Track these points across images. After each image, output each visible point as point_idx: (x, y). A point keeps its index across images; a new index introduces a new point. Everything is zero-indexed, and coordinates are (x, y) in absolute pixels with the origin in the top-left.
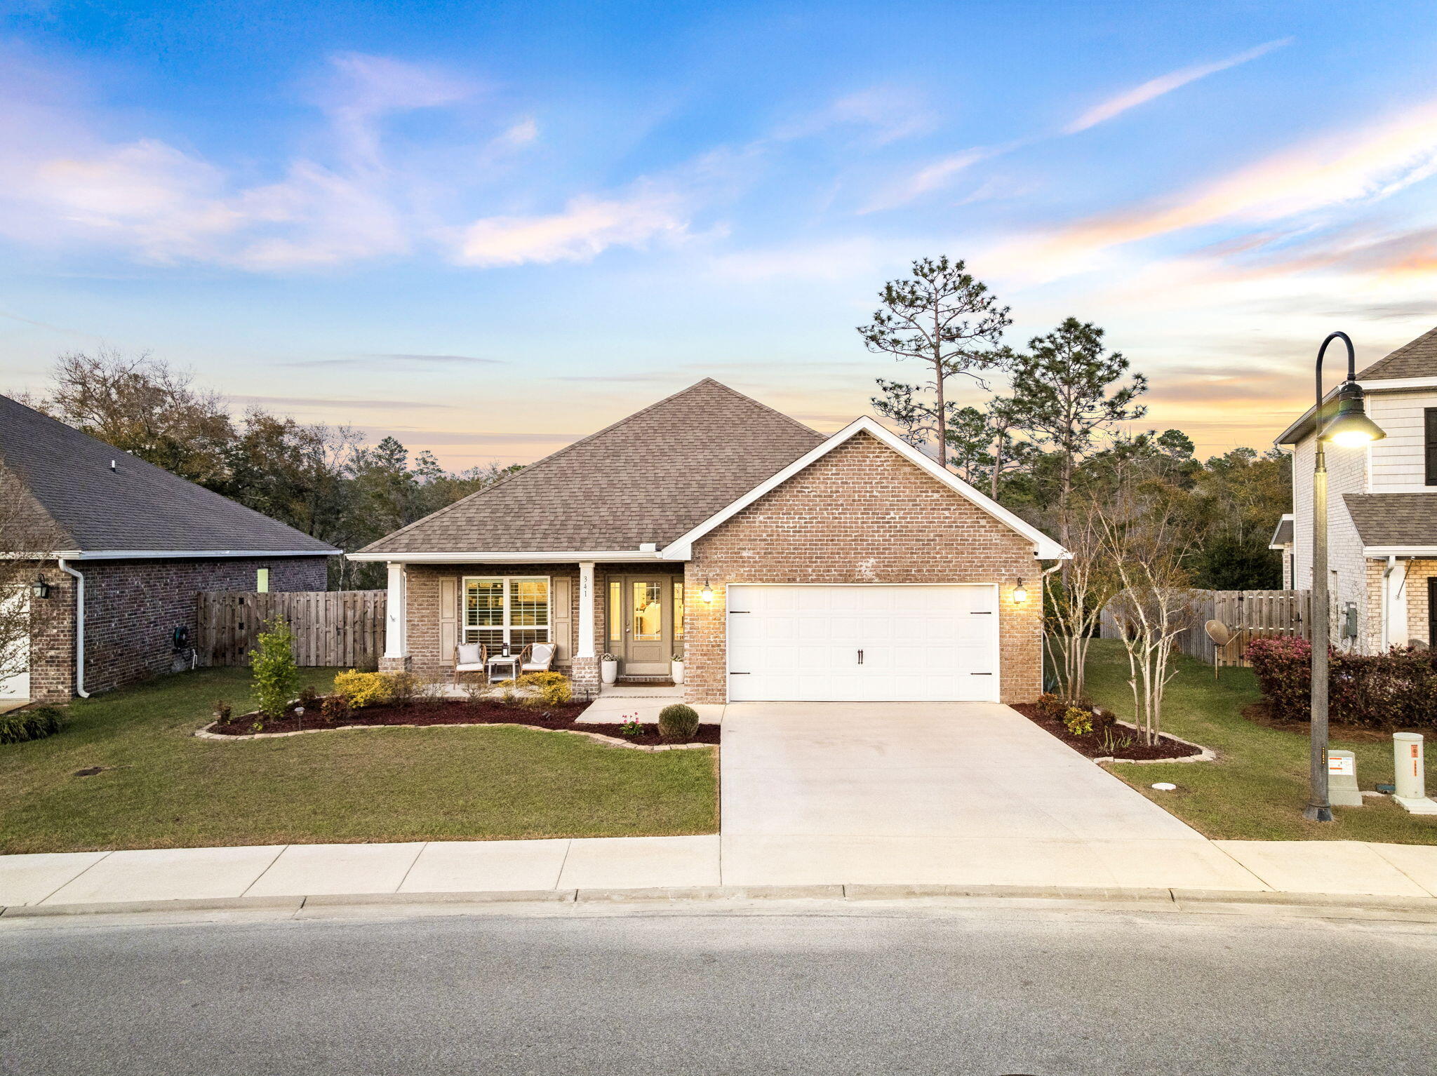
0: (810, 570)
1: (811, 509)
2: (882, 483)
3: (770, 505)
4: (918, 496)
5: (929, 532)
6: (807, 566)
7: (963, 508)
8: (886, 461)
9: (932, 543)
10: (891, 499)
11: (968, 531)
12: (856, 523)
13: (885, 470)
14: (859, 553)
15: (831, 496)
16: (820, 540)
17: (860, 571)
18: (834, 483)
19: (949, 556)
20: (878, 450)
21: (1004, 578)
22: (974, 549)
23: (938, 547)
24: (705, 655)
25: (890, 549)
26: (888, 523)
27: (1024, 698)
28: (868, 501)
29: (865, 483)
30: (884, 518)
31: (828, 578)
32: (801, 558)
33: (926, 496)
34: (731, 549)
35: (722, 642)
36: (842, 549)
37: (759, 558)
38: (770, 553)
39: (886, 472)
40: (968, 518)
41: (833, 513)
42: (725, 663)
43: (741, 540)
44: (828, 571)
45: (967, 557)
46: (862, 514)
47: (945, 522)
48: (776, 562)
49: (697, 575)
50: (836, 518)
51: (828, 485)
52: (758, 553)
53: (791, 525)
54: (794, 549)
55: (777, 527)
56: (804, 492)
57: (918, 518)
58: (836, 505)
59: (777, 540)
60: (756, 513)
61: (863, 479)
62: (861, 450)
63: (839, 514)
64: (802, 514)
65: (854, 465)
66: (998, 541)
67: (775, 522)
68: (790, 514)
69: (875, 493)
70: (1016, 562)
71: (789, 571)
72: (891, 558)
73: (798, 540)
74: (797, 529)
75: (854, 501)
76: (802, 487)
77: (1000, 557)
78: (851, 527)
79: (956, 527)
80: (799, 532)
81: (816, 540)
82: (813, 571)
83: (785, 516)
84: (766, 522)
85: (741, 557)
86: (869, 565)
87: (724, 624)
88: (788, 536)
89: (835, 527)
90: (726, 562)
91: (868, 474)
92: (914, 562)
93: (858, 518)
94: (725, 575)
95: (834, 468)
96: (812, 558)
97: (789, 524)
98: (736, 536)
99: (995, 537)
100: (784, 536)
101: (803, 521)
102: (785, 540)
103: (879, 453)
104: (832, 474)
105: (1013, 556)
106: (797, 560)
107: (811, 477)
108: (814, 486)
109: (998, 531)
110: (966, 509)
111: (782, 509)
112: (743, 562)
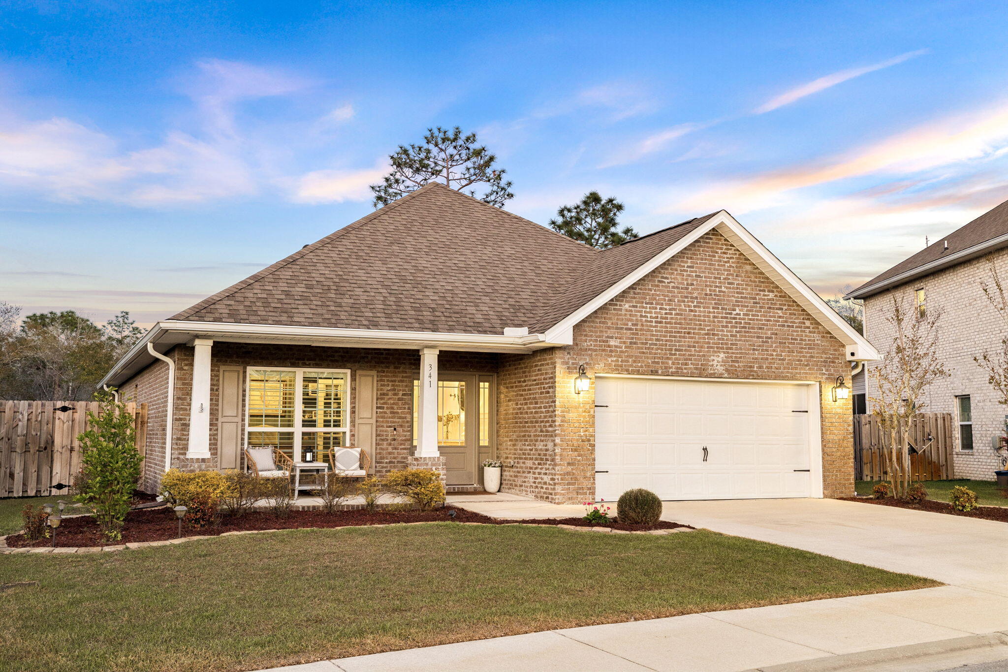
0: (670, 362)
1: (670, 300)
2: (729, 279)
3: (635, 293)
4: (757, 294)
5: (767, 330)
6: (668, 358)
7: (792, 308)
8: (731, 258)
9: (769, 340)
10: (736, 295)
11: (797, 331)
12: (708, 317)
13: (731, 266)
14: (712, 347)
15: (687, 289)
16: (679, 332)
17: (712, 365)
18: (689, 276)
19: (783, 354)
20: (724, 247)
21: (824, 377)
22: (802, 348)
23: (774, 345)
24: (576, 450)
25: (736, 345)
26: (735, 318)
27: (842, 492)
28: (717, 296)
29: (715, 278)
30: (731, 314)
31: (685, 371)
32: (662, 350)
33: (764, 295)
34: (600, 337)
35: (592, 436)
36: (697, 342)
37: (626, 347)
38: (635, 343)
39: (731, 269)
40: (796, 319)
41: (689, 306)
42: (594, 460)
43: (609, 328)
44: (686, 364)
45: (797, 356)
46: (713, 308)
47: (778, 321)
48: (640, 353)
49: (567, 363)
50: (692, 311)
51: (685, 277)
52: (624, 343)
53: (654, 315)
54: (657, 340)
55: (641, 316)
56: (664, 282)
57: (758, 316)
58: (692, 298)
59: (641, 330)
60: (622, 301)
61: (712, 273)
62: (711, 245)
63: (695, 306)
64: (662, 304)
65: (706, 259)
66: (819, 342)
67: (639, 311)
68: (652, 304)
69: (723, 289)
70: (833, 362)
71: (653, 362)
72: (737, 354)
73: (659, 331)
74: (659, 320)
75: (706, 294)
76: (662, 277)
77: (822, 357)
78: (704, 321)
79: (788, 326)
80: (661, 322)
81: (675, 332)
82: (673, 363)
83: (648, 306)
84: (631, 311)
85: (609, 346)
86: (720, 360)
87: (594, 417)
88: (651, 326)
89: (691, 320)
90: (595, 350)
91: (717, 270)
92: (756, 359)
93: (710, 312)
94: (595, 364)
95: (689, 261)
96: (671, 350)
97: (651, 313)
98: (604, 323)
99: (817, 336)
100: (647, 326)
101: (664, 312)
102: (648, 330)
103: (726, 249)
104: (688, 267)
105: (831, 356)
106: (659, 351)
107: (670, 267)
108: (673, 277)
109: (819, 333)
110: (794, 310)
111: (645, 298)
112: (611, 351)
